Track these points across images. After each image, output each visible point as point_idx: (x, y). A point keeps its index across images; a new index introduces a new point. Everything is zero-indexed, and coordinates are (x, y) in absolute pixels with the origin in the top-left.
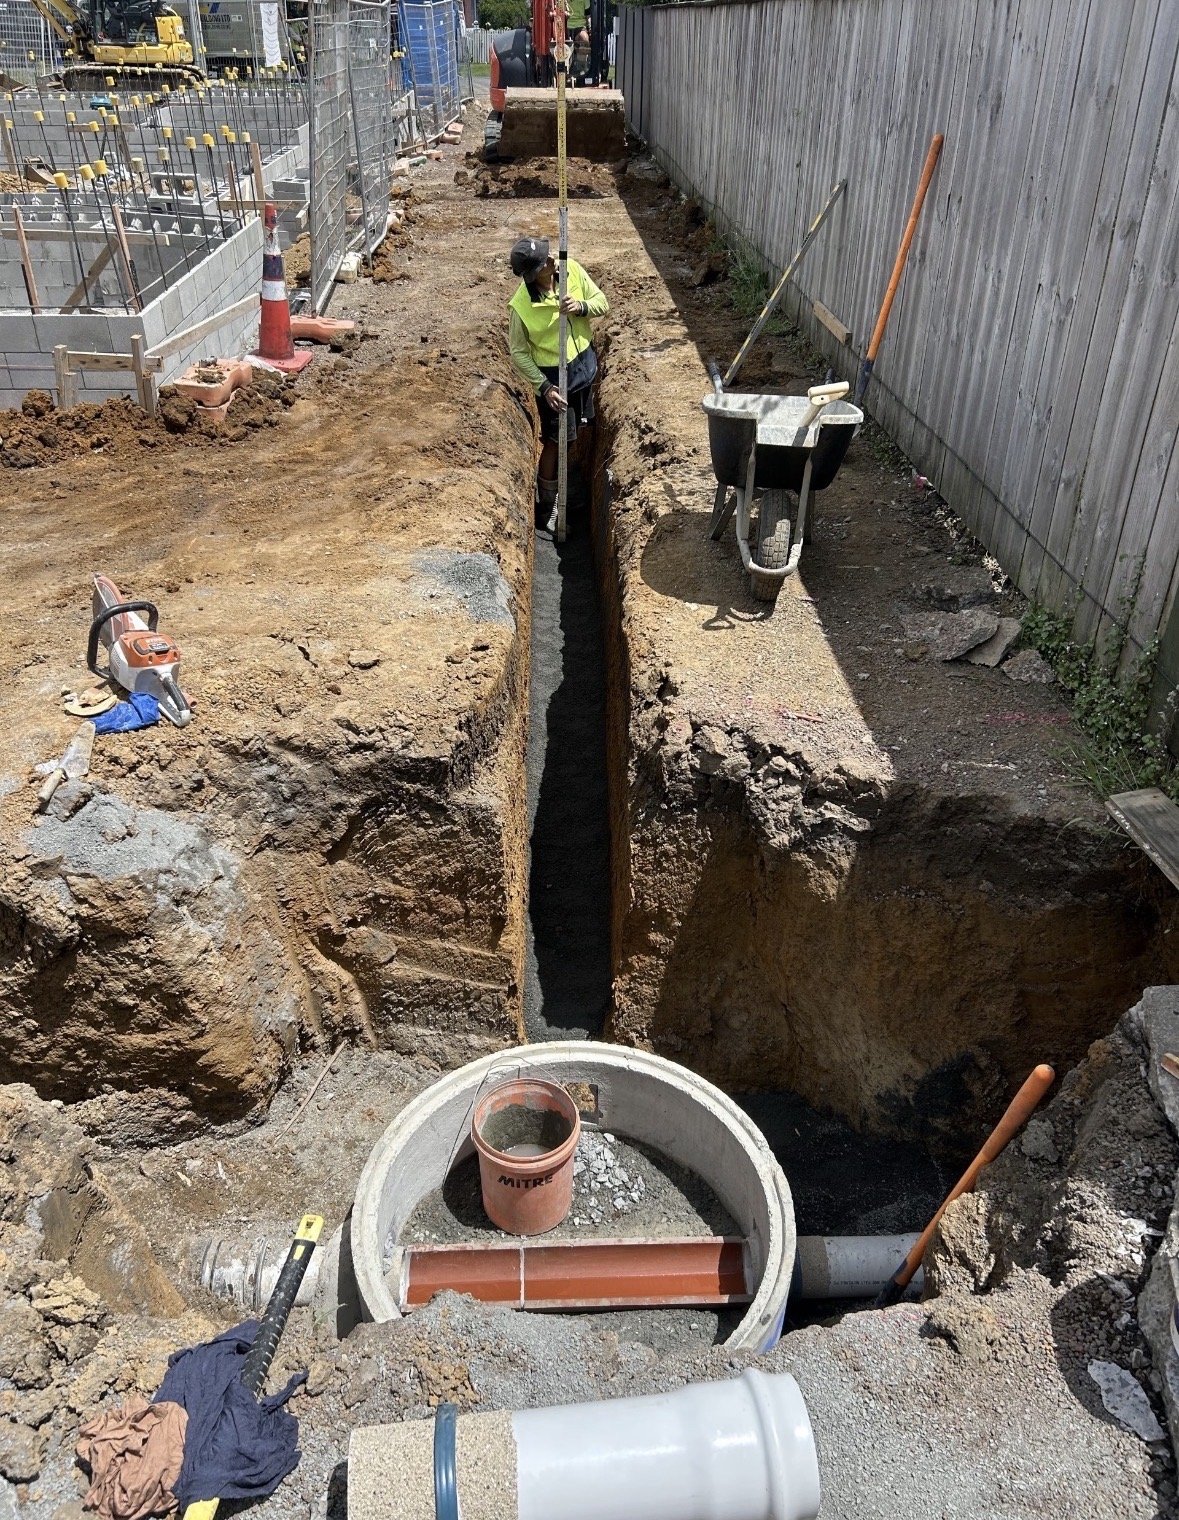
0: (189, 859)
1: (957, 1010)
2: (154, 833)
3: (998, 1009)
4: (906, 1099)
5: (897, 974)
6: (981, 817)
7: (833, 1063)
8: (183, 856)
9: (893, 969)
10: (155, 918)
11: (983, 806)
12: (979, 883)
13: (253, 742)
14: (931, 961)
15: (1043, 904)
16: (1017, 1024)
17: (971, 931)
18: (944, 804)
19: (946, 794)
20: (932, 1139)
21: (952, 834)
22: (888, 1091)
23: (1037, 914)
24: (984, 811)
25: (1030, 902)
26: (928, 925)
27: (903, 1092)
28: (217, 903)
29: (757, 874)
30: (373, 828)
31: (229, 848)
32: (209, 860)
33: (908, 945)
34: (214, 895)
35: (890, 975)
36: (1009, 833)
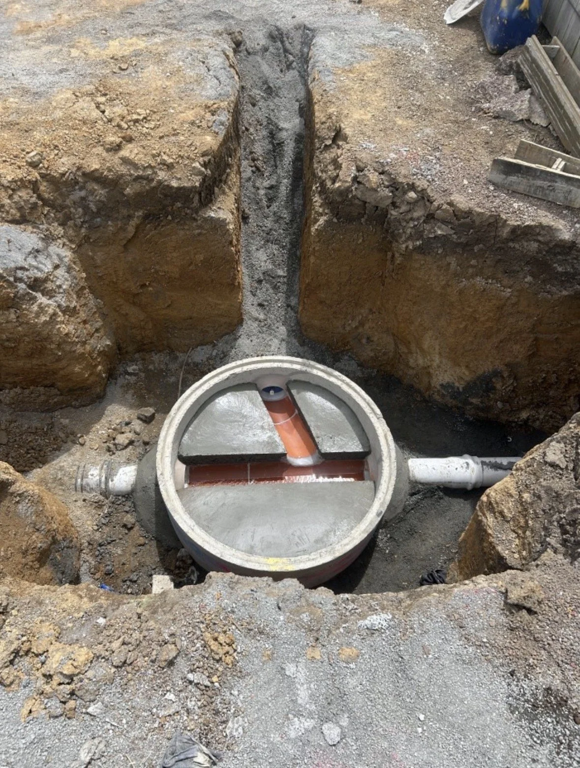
0: (36, 257)
1: (497, 347)
2: (9, 241)
3: (521, 347)
4: (458, 388)
5: (466, 327)
6: (535, 238)
7: (418, 365)
8: (31, 255)
9: (464, 324)
10: (18, 298)
11: (538, 231)
12: (525, 277)
13: (68, 174)
14: (487, 320)
15: (561, 291)
16: (530, 355)
17: (514, 305)
18: (515, 229)
19: (516, 224)
20: (468, 407)
21: (514, 247)
22: (448, 383)
23: (556, 297)
24: (539, 234)
25: (554, 289)
26: (490, 300)
27: (457, 384)
28: (58, 283)
29: (388, 263)
30: (151, 230)
31: (61, 246)
32: (49, 256)
33: (475, 311)
34: (55, 279)
35: (461, 326)
36: (550, 248)
